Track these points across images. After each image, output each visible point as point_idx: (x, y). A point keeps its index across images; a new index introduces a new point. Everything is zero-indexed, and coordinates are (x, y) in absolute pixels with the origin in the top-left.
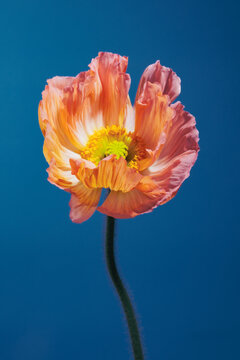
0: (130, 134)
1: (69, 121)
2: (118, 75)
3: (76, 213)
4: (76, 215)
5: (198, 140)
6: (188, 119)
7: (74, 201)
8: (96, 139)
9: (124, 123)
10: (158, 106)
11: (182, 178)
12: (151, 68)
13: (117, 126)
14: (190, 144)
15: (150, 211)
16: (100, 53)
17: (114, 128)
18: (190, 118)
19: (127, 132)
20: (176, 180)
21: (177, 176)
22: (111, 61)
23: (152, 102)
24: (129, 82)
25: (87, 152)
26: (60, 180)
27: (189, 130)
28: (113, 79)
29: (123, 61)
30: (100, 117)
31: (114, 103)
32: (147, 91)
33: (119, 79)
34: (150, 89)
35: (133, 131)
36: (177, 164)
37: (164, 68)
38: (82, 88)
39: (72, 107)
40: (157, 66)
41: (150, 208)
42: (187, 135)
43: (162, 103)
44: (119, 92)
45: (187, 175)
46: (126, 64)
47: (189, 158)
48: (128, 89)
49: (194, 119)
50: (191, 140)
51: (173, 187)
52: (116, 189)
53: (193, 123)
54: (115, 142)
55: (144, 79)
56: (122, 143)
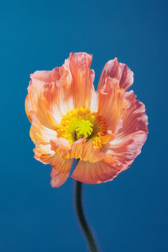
0: (94, 114)
1: (48, 108)
2: (85, 71)
3: (55, 180)
4: (55, 182)
5: (147, 124)
6: (139, 106)
7: (54, 172)
8: (69, 119)
9: (89, 105)
10: (116, 95)
11: (135, 153)
12: (110, 63)
13: (84, 107)
14: (141, 126)
15: (112, 180)
16: (71, 54)
17: (82, 109)
18: (141, 105)
19: (92, 112)
20: (131, 155)
21: (131, 152)
22: (80, 59)
23: (111, 91)
24: (93, 76)
25: (62, 130)
26: (43, 155)
27: (140, 115)
28: (81, 74)
29: (89, 58)
30: (71, 101)
31: (82, 90)
32: (108, 83)
33: (86, 74)
34: (110, 82)
35: (96, 111)
36: (131, 142)
37: (121, 64)
38: (58, 84)
39: (50, 97)
40: (115, 62)
41: (111, 177)
42: (139, 119)
43: (119, 94)
44: (86, 82)
45: (139, 152)
46: (91, 60)
47: (140, 138)
48: (93, 80)
49: (144, 106)
50: (142, 123)
51: (129, 160)
52: (85, 160)
53: (143, 109)
54: (83, 121)
55: (105, 72)
56: (88, 121)
